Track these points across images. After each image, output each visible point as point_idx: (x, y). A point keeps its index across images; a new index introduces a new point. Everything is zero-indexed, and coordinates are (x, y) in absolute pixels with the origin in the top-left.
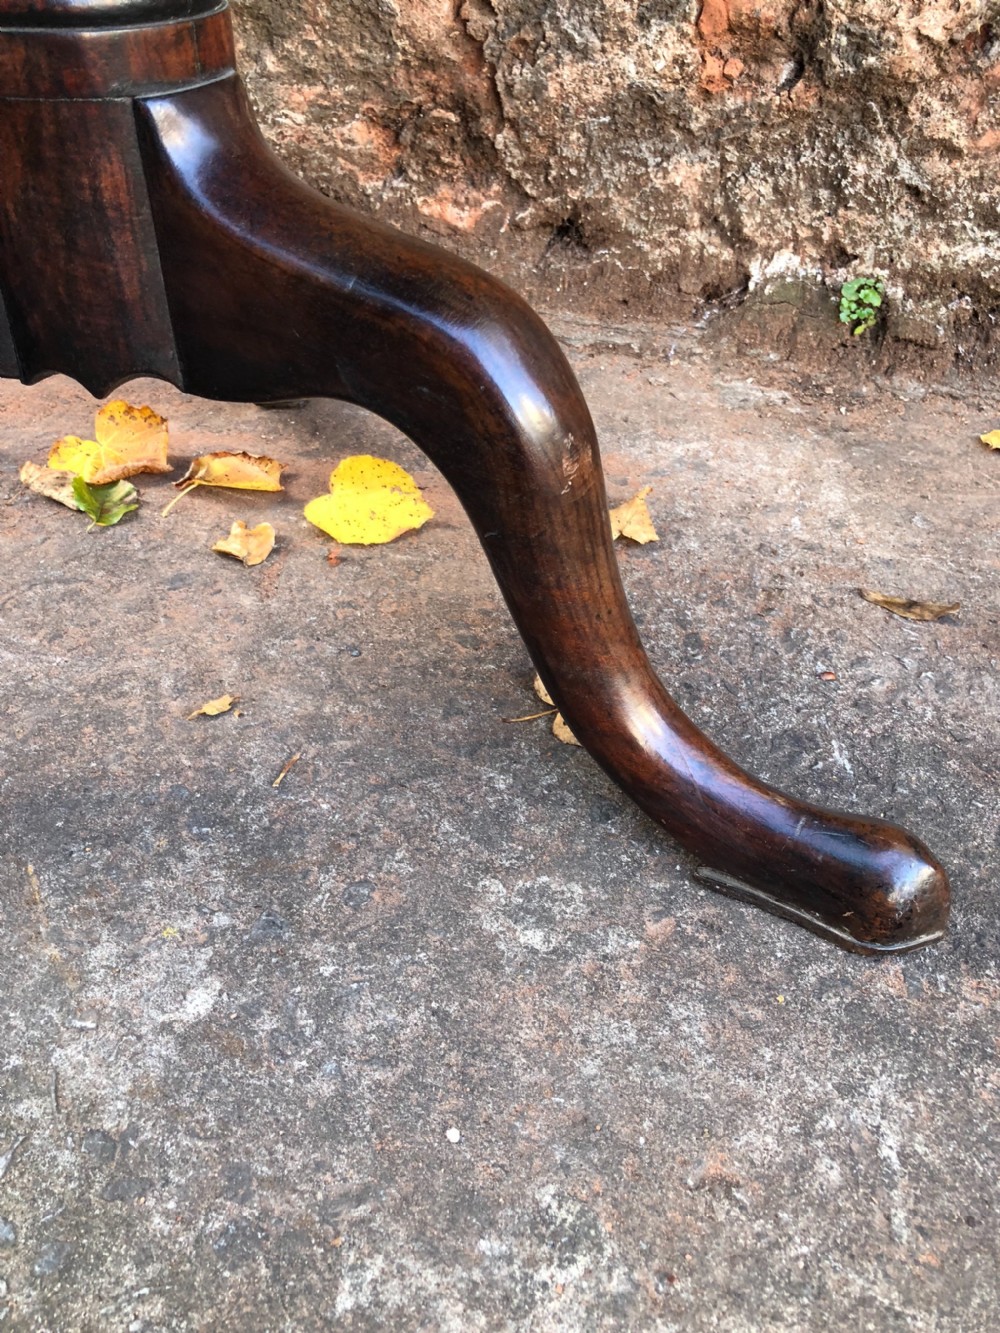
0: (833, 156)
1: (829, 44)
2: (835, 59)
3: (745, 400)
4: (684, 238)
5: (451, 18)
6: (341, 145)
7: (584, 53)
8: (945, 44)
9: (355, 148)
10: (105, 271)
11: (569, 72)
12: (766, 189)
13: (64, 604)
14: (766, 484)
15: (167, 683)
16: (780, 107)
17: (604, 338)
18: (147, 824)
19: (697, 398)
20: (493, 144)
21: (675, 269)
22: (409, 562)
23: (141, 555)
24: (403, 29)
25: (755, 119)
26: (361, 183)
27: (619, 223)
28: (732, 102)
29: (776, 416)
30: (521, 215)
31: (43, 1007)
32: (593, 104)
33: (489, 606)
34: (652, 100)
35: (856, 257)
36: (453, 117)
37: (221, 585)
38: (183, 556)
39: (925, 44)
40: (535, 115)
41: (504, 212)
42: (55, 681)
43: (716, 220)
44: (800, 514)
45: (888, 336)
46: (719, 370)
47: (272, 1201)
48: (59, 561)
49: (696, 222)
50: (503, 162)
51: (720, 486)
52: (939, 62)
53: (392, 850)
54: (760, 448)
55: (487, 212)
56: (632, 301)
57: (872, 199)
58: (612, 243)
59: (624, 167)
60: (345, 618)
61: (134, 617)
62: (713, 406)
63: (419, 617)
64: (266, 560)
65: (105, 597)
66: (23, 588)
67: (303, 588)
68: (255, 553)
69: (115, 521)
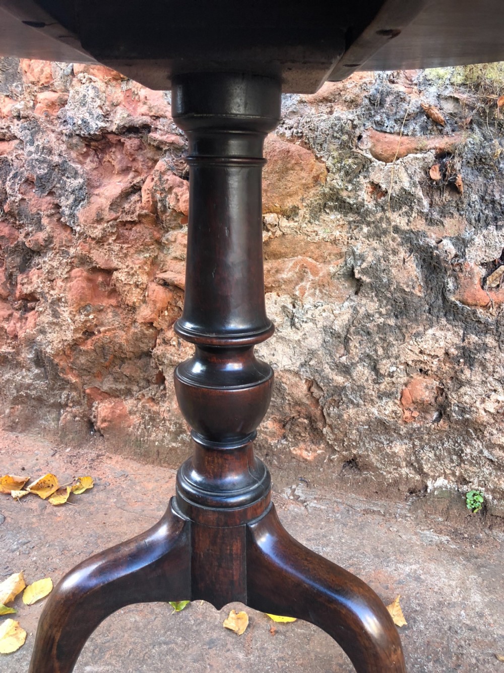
0: (457, 445)
1: (451, 409)
2: (454, 414)
3: (431, 541)
4: (400, 471)
5: (307, 390)
6: (263, 429)
7: (358, 405)
8: (495, 413)
9: (268, 430)
10: (229, 572)
11: (352, 411)
12: (431, 455)
13: (168, 657)
14: (447, 590)
16: (434, 429)
17: (368, 507)
19: (411, 539)
20: (322, 431)
21: (396, 482)
22: (304, 633)
23: (195, 628)
24: (289, 394)
25: (425, 431)
26: (269, 441)
27: (373, 463)
28: (416, 425)
29: (445, 550)
30: (333, 457)
32: (362, 422)
33: (341, 662)
34: (384, 423)
35: (470, 482)
36: (306, 421)
37: (230, 646)
38: (211, 628)
39: (488, 413)
40: (339, 424)
41: (326, 455)
43: (412, 464)
44: (464, 609)
45: (488, 514)
46: (418, 524)
48: (163, 631)
49: (404, 465)
50: (325, 438)
51: (428, 591)
52: (494, 419)
54: (441, 569)
55: (319, 454)
56: (379, 492)
57: (474, 462)
58: (370, 470)
59: (374, 444)
60: (282, 667)
61: (197, 665)
62: (418, 543)
64: (246, 632)
65: (184, 653)
66: (151, 647)
67: (262, 648)
68: (241, 628)
69: (182, 607)
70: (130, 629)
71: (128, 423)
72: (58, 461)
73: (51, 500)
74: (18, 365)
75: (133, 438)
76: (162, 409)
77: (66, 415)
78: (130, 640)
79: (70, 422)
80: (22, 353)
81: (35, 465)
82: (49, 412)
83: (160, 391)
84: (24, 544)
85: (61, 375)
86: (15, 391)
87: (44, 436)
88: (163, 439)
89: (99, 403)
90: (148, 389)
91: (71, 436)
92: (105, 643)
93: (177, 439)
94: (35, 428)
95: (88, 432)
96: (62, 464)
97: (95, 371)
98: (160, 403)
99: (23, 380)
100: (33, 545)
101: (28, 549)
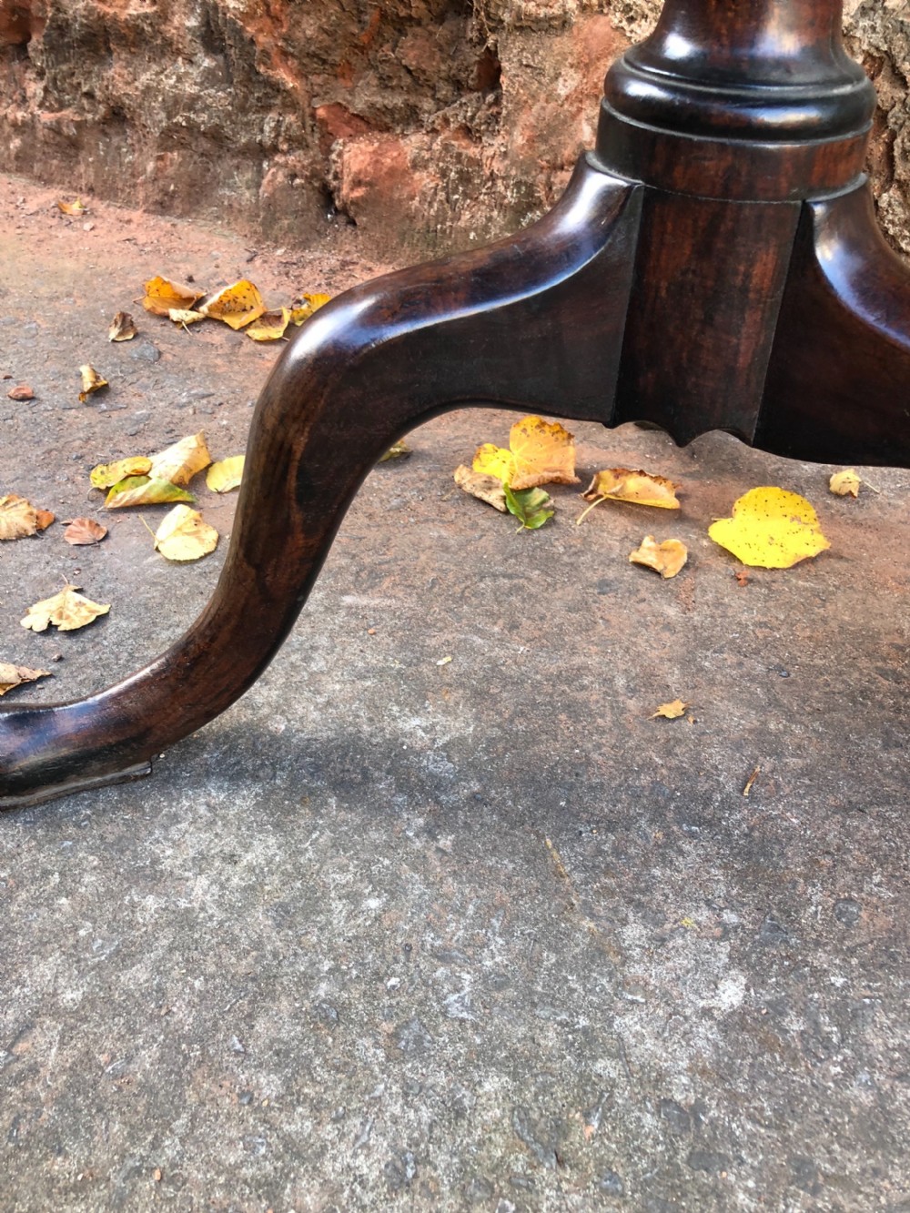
10: (729, 342)
13: (513, 598)
15: (620, 682)
18: (640, 815)
20: (877, 201)
22: (813, 590)
23: (565, 558)
31: (595, 975)
33: (901, 643)
37: (643, 594)
38: (602, 563)
42: (523, 668)
47: (840, 1198)
48: (499, 558)
50: (883, 218)
53: (869, 872)
60: (765, 637)
61: (575, 616)
63: (835, 645)
64: (679, 574)
65: (545, 594)
66: (475, 579)
67: (718, 604)
68: (670, 567)
69: (539, 525)
70: (430, 548)
71: (408, 189)
72: (260, 271)
73: (251, 332)
74: (168, 49)
75: (420, 225)
76: (490, 152)
77: (274, 175)
78: (432, 565)
79: (283, 189)
80: (173, 14)
81: (215, 275)
82: (238, 168)
83: (484, 107)
84: (204, 397)
85: (262, 69)
86: (163, 115)
87: (229, 223)
88: (486, 226)
89: (344, 144)
90: (456, 105)
91: (286, 222)
92: (380, 564)
93: (520, 223)
94: (210, 206)
95: (321, 215)
96: (270, 277)
97: (336, 57)
98: (484, 139)
99: (180, 86)
100: (220, 400)
101: (210, 406)
